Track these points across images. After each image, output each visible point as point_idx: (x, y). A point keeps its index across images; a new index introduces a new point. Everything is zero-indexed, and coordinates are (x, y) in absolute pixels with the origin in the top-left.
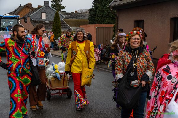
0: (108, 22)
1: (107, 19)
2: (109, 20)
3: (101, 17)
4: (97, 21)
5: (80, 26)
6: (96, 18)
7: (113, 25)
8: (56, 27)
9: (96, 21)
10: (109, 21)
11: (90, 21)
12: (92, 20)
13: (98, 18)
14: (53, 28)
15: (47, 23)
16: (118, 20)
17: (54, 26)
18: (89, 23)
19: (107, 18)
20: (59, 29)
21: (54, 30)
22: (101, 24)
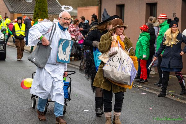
8: (40, 9)
14: (35, 11)
15: (28, 2)
17: (36, 7)
20: (44, 13)
21: (37, 14)
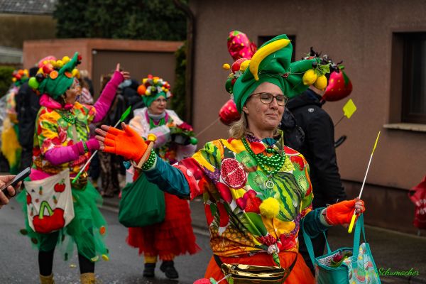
0: (138, 31)
1: (132, 18)
2: (142, 20)
3: (110, 8)
4: (92, 23)
5: (26, 45)
6: (87, 14)
7: (176, 46)
9: (87, 24)
10: (140, 25)
11: (61, 22)
12: (70, 19)
13: (95, 13)
16: (194, 32)
18: (56, 31)
19: (131, 14)
22: (110, 37)
